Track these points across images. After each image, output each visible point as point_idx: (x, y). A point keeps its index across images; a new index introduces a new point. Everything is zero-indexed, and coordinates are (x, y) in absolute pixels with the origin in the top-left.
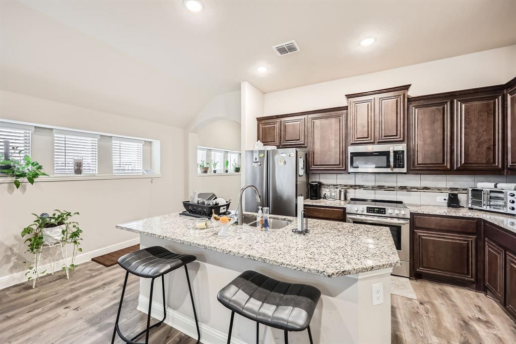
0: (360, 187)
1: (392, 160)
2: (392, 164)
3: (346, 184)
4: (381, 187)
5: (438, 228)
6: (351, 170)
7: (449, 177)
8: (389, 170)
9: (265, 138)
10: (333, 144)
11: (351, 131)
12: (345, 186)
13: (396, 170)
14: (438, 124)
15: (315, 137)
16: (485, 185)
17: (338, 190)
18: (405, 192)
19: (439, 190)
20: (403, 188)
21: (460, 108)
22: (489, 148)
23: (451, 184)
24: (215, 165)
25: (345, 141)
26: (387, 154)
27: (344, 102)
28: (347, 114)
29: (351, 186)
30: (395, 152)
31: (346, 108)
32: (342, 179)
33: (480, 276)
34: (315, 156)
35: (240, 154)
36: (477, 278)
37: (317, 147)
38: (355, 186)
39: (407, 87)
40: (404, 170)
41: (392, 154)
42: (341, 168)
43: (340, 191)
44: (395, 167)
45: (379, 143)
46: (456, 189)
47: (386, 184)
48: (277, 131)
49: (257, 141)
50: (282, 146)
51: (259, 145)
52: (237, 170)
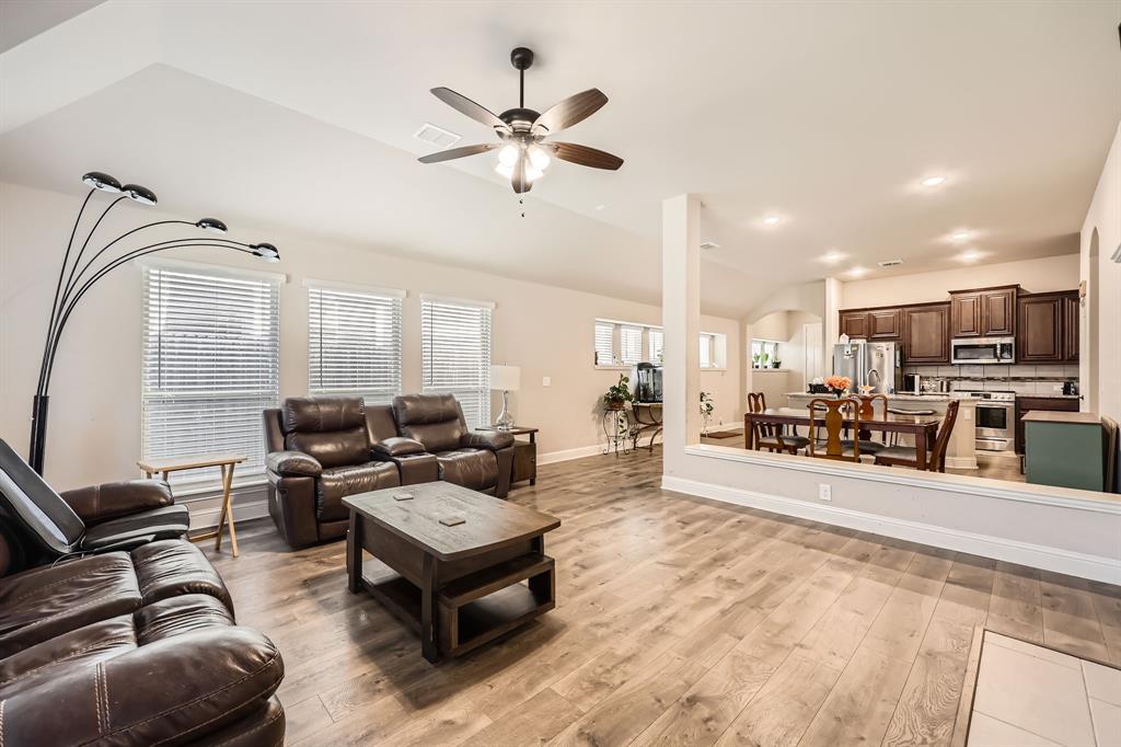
0: (966, 379)
1: (998, 352)
2: (999, 356)
3: (948, 376)
7: (1067, 367)
8: (995, 361)
9: (850, 331)
10: (934, 337)
11: (954, 325)
12: (948, 378)
13: (1005, 361)
14: (1050, 320)
15: (913, 330)
17: (939, 382)
19: (1057, 380)
20: (1015, 379)
25: (948, 334)
26: (994, 346)
27: (946, 297)
28: (950, 309)
29: (955, 378)
30: (1002, 345)
31: (950, 303)
32: (946, 372)
34: (913, 348)
35: (777, 344)
37: (915, 340)
38: (960, 378)
41: (999, 347)
42: (943, 359)
43: (942, 383)
45: (986, 336)
47: (997, 376)
48: (865, 323)
49: (841, 334)
50: (870, 339)
51: (845, 339)
52: (777, 365)
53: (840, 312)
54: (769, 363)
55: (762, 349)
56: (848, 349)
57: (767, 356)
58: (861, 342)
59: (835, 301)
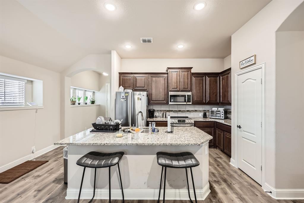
0: (172, 111)
1: (186, 99)
2: (187, 101)
3: (165, 110)
4: (180, 111)
5: (203, 126)
6: (170, 103)
8: (185, 103)
9: (124, 85)
10: (161, 90)
11: (170, 85)
12: (165, 111)
13: (188, 103)
15: (153, 86)
16: (215, 109)
17: (162, 113)
18: (188, 113)
19: (200, 111)
20: (188, 111)
21: (208, 79)
22: (216, 95)
23: (204, 109)
24: (79, 99)
25: (167, 89)
26: (184, 96)
27: (166, 70)
28: (168, 76)
31: (167, 73)
32: (163, 108)
33: (215, 142)
34: (153, 96)
35: (94, 92)
36: (214, 144)
37: (154, 92)
38: (169, 111)
39: (191, 68)
40: (191, 103)
41: (187, 96)
42: (165, 102)
43: (163, 114)
44: (188, 102)
45: (182, 91)
46: (205, 111)
47: (182, 109)
48: (132, 81)
49: (120, 86)
50: (135, 90)
51: (122, 88)
52: (93, 102)
53: (120, 73)
54: (89, 102)
55: (85, 94)
56: (123, 95)
57: (87, 98)
58: (130, 91)
59: (117, 67)
